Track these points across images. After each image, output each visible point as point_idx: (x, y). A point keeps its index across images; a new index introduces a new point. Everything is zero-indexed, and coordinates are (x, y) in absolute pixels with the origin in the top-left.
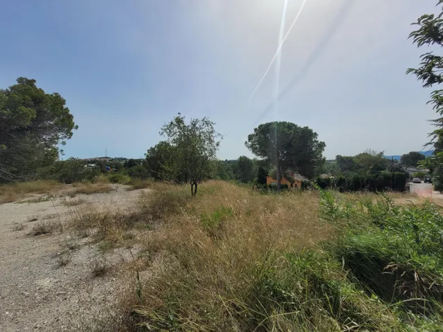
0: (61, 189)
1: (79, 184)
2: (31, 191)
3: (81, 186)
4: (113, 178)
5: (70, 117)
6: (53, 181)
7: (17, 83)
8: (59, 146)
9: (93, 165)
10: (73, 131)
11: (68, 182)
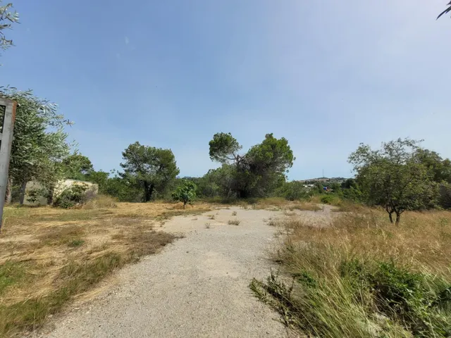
0: (286, 204)
1: (298, 202)
2: (272, 204)
3: (298, 203)
4: (324, 199)
5: (290, 152)
6: (282, 199)
7: (265, 139)
8: (285, 173)
9: (312, 185)
10: (293, 161)
11: (292, 200)
